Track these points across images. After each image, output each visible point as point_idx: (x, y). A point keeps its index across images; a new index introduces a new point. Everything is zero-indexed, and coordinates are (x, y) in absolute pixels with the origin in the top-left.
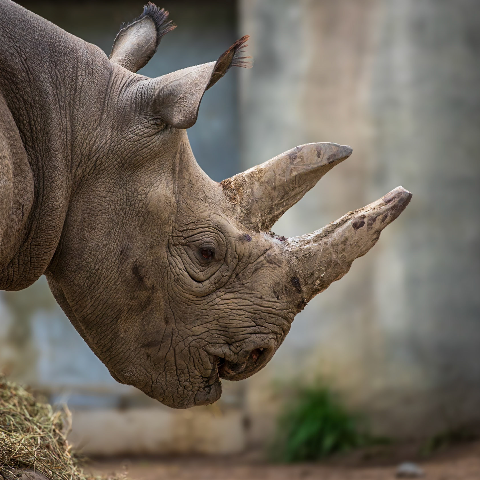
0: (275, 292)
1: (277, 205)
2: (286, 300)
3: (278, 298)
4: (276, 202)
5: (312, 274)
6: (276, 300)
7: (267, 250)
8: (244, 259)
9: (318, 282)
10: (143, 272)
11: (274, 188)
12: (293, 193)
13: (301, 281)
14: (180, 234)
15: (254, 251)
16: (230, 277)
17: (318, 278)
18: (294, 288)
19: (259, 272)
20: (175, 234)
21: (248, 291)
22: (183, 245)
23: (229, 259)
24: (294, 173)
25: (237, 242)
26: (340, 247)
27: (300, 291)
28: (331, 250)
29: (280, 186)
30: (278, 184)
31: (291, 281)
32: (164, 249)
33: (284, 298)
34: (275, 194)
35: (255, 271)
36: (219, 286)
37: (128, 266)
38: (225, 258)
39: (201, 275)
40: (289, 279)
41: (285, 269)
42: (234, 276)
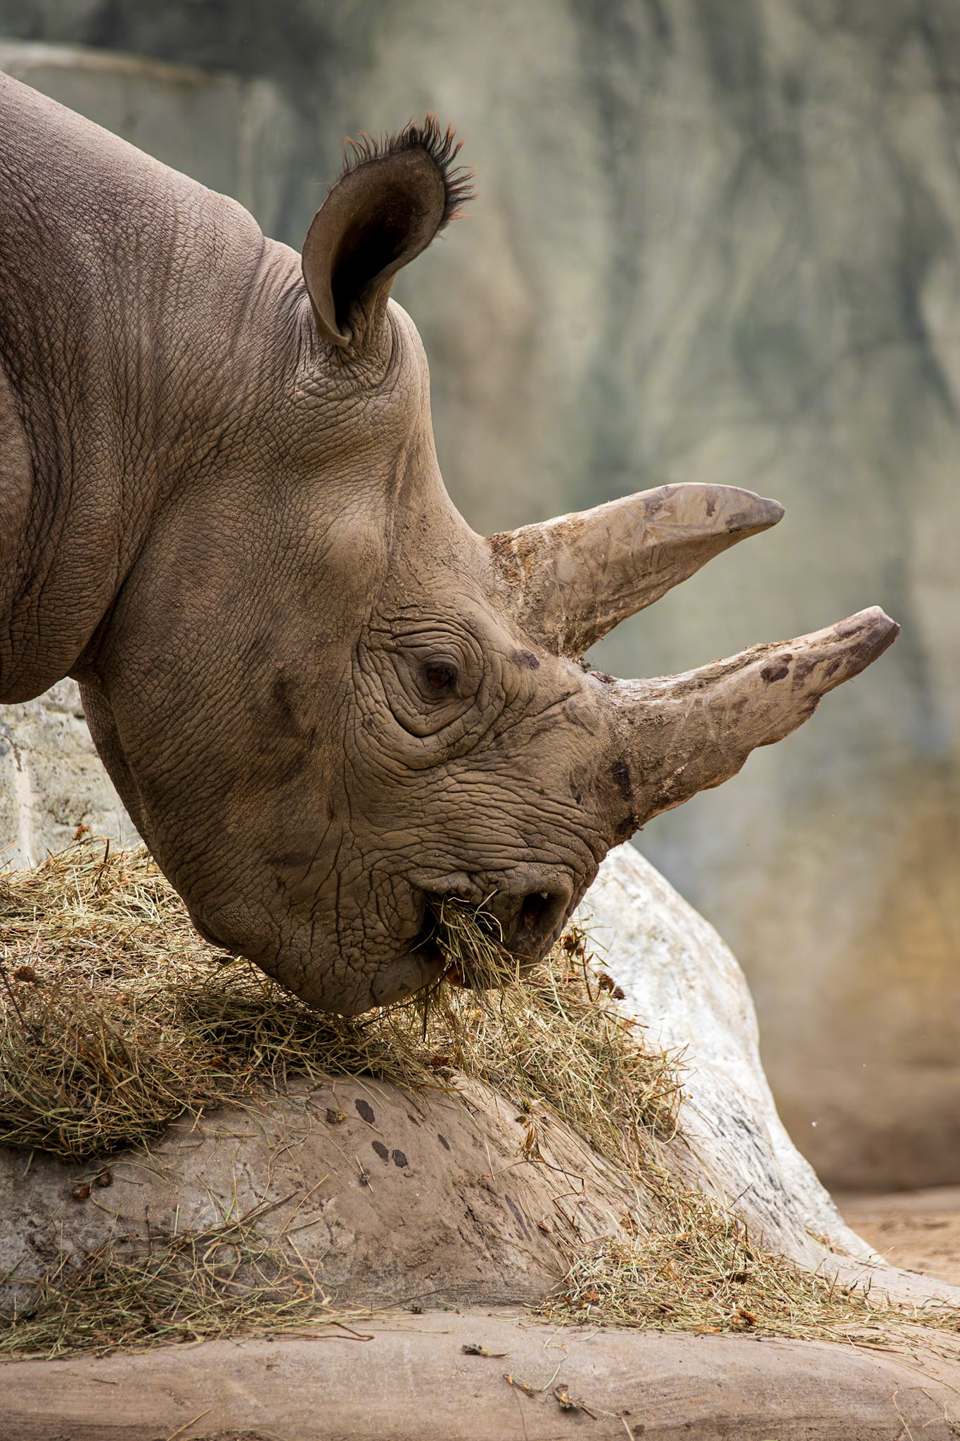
0: (573, 787)
1: (604, 603)
2: (595, 809)
3: (578, 800)
4: (602, 597)
5: (658, 764)
6: (574, 802)
7: (568, 694)
8: (518, 704)
9: (669, 782)
10: (295, 697)
11: (604, 566)
12: (642, 584)
13: (633, 773)
14: (386, 626)
15: (541, 691)
16: (482, 737)
17: (670, 774)
18: (616, 787)
19: (546, 738)
20: (375, 626)
21: (515, 773)
22: (389, 650)
23: (486, 698)
24: (651, 542)
25: (507, 664)
26: (729, 716)
27: (628, 796)
28: (708, 717)
29: (617, 563)
30: (612, 557)
31: (612, 769)
32: (348, 653)
33: (593, 804)
34: (603, 578)
35: (539, 732)
36: (456, 752)
37: (264, 677)
38: (477, 695)
39: (421, 723)
40: (608, 765)
41: (601, 741)
42: (491, 736)
